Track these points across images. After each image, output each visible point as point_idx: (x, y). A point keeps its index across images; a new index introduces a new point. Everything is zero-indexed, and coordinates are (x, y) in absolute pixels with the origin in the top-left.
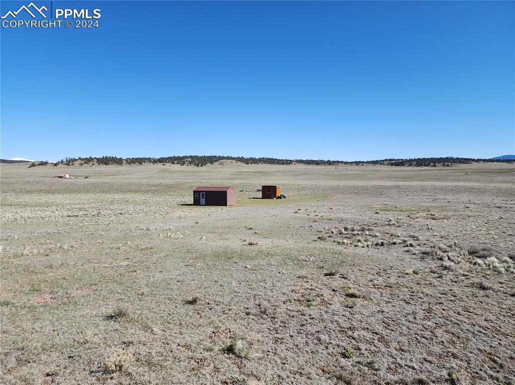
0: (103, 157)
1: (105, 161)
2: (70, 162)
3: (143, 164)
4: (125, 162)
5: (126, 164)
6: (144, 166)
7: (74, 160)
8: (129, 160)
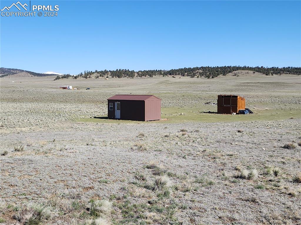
0: (117, 70)
1: (118, 74)
2: (87, 75)
3: (154, 76)
4: (136, 75)
5: (137, 76)
6: (155, 78)
7: (91, 73)
8: (140, 73)
